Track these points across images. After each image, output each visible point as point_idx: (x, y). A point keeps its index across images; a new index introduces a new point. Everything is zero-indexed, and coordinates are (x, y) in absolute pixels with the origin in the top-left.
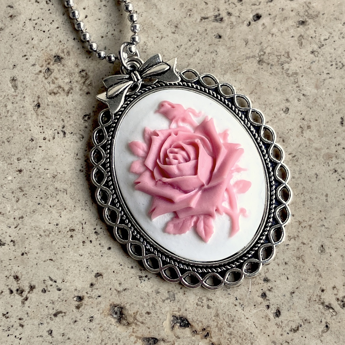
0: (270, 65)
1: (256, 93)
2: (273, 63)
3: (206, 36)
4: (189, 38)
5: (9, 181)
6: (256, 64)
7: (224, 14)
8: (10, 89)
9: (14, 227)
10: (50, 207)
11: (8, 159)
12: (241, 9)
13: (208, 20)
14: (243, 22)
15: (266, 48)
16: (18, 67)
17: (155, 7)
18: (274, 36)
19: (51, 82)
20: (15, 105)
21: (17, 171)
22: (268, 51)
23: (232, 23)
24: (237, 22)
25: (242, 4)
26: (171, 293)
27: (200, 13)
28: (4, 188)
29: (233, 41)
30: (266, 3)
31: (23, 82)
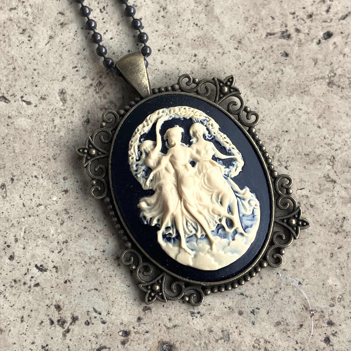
0: (340, 88)
1: (325, 118)
2: (344, 86)
3: (272, 54)
4: (253, 54)
5: (54, 202)
6: (326, 86)
7: (292, 31)
8: (58, 102)
9: (57, 251)
10: (97, 231)
11: (53, 178)
12: (310, 26)
13: (275, 36)
14: (312, 40)
15: (337, 69)
16: (68, 79)
17: (217, 20)
18: (346, 56)
19: (102, 97)
20: (63, 120)
21: (63, 191)
22: (339, 72)
23: (300, 41)
24: (305, 39)
25: (312, 20)
26: (225, 333)
27: (265, 29)
28: (49, 209)
29: (300, 60)
30: (338, 21)
31: (72, 95)
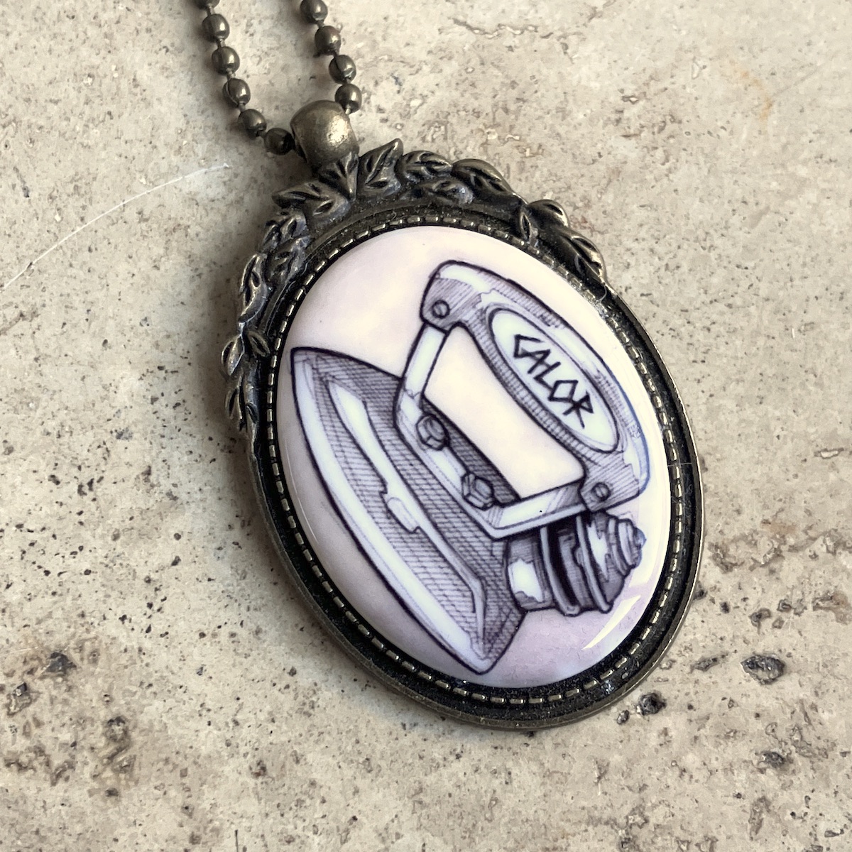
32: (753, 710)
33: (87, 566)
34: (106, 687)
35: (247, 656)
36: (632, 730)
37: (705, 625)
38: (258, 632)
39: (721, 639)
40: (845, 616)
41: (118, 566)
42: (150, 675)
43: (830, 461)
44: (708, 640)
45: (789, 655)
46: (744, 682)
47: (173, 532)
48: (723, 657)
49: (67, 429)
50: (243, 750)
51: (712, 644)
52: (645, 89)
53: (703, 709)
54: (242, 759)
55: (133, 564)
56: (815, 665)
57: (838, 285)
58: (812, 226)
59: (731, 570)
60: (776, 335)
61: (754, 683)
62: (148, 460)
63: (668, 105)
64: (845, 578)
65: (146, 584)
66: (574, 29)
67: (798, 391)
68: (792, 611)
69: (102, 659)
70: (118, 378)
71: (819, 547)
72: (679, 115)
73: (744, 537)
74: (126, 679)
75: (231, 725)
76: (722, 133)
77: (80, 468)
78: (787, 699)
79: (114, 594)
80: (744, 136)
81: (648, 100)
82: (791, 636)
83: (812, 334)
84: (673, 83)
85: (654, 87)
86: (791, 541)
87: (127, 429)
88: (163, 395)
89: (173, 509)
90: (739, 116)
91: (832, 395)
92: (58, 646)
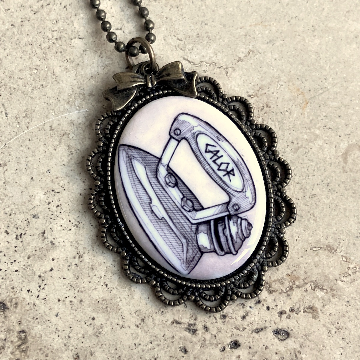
32: (275, 351)
33: (16, 268)
34: (20, 318)
35: (76, 310)
36: (226, 355)
37: (259, 314)
38: (81, 301)
39: (265, 321)
40: (316, 316)
41: (28, 269)
42: (37, 315)
43: (316, 252)
44: (260, 321)
45: (292, 330)
46: (272, 339)
47: (51, 258)
48: (265, 328)
49: (14, 212)
50: (71, 348)
51: (261, 323)
52: (257, 92)
53: (255, 349)
54: (70, 352)
55: (34, 269)
56: (301, 335)
57: (327, 180)
58: (319, 155)
59: (272, 293)
60: (300, 198)
61: (276, 340)
62: (44, 227)
63: (266, 100)
64: (317, 300)
65: (39, 278)
66: (231, 65)
67: (306, 222)
68: (295, 312)
69: (19, 307)
70: (35, 193)
71: (308, 287)
72: (270, 104)
73: (278, 280)
74: (27, 316)
75: (67, 338)
76: (287, 113)
77: (17, 228)
78: (289, 348)
79: (26, 281)
80: (295, 115)
81: (258, 97)
82: (293, 323)
83: (314, 199)
84: (269, 91)
85: (261, 92)
86: (297, 283)
87: (37, 215)
88: (53, 201)
89: (52, 248)
90: (294, 106)
91: (320, 225)
92: (3, 300)
